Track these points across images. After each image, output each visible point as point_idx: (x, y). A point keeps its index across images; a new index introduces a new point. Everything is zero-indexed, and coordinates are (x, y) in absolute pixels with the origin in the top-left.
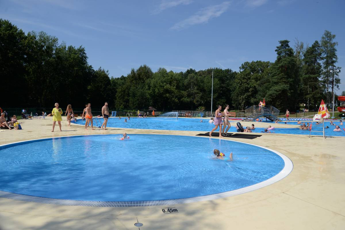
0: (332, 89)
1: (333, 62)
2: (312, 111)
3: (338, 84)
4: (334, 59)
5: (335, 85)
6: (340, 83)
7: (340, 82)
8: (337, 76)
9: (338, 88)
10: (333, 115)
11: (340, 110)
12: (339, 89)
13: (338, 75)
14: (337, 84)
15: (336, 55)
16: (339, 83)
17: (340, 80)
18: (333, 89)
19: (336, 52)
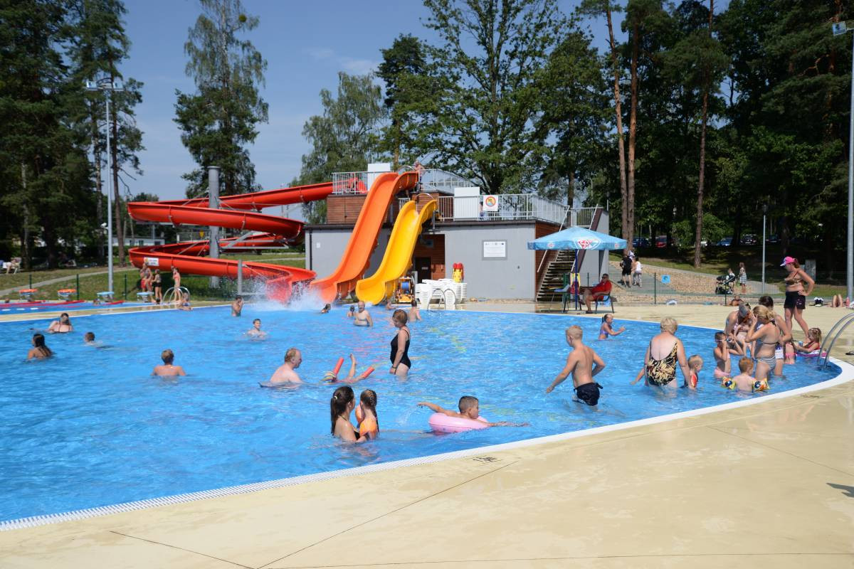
0: (112, 171)
1: (112, 56)
2: (41, 266)
3: (136, 153)
4: (116, 44)
5: (126, 156)
6: (143, 148)
7: (143, 143)
8: (127, 115)
9: (136, 166)
10: (111, 281)
11: (140, 259)
12: (141, 173)
13: (130, 113)
14: (133, 150)
15: (122, 25)
16: (140, 148)
17: (143, 136)
18: (119, 173)
19: (122, 18)
